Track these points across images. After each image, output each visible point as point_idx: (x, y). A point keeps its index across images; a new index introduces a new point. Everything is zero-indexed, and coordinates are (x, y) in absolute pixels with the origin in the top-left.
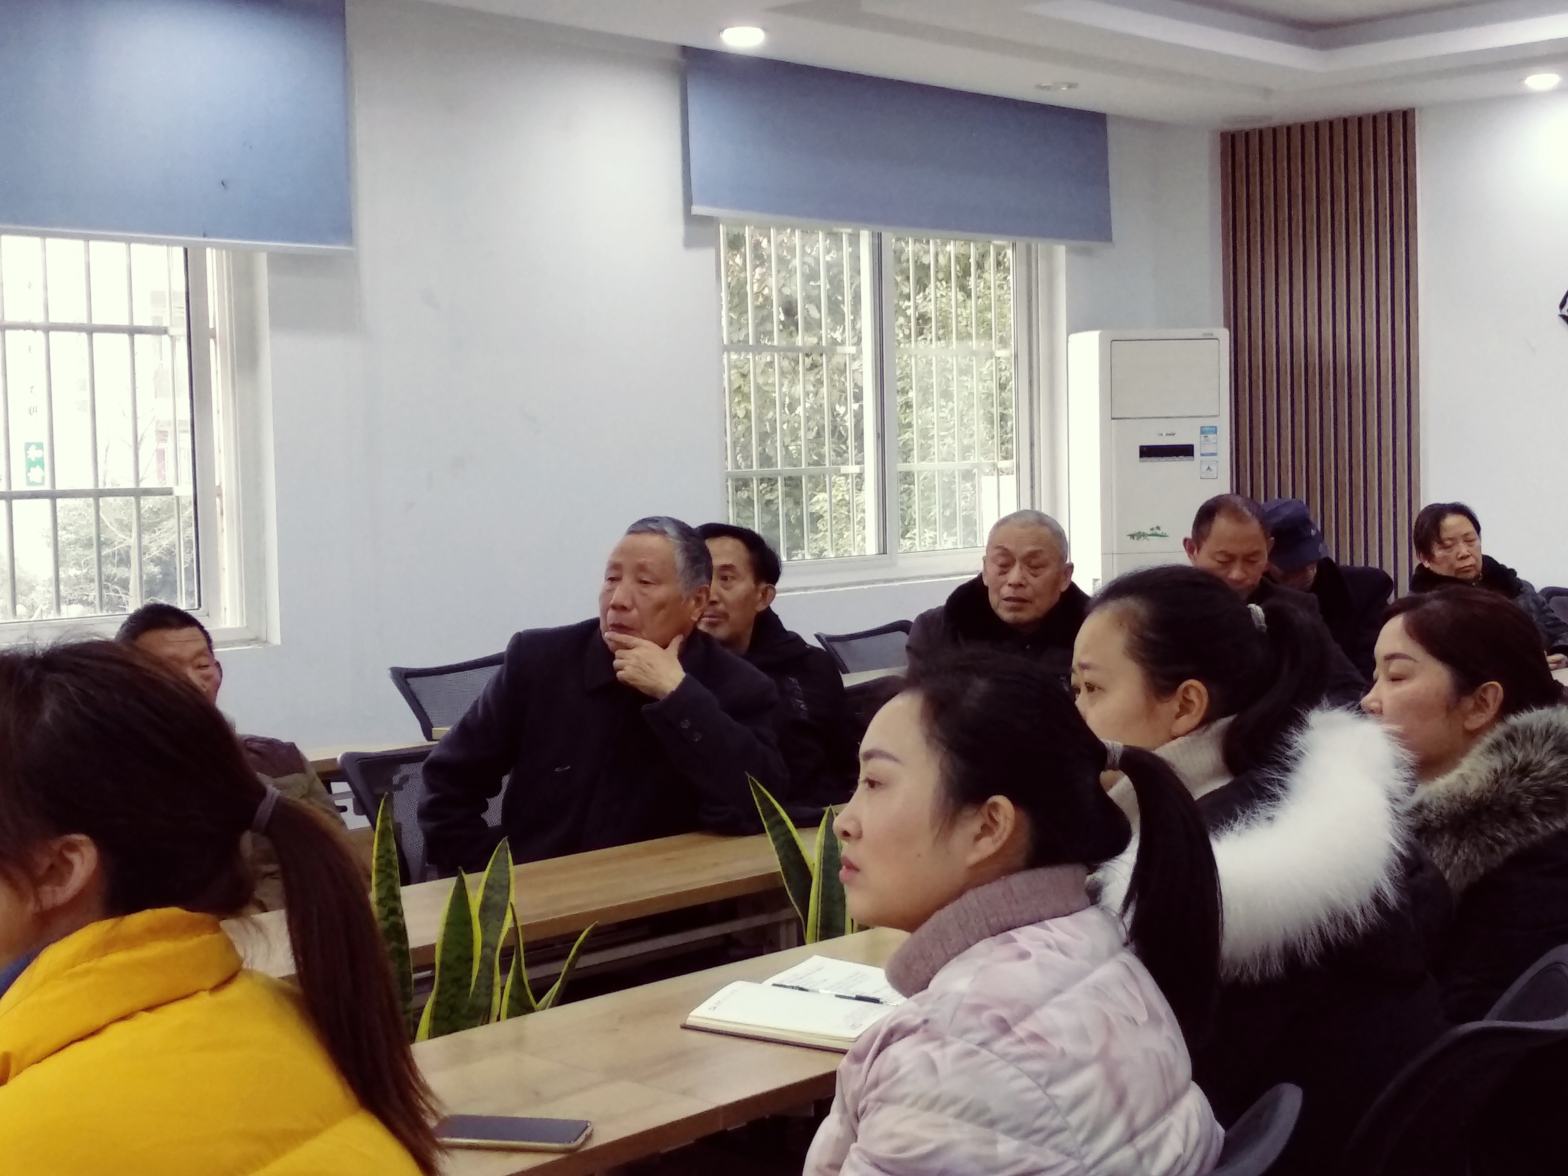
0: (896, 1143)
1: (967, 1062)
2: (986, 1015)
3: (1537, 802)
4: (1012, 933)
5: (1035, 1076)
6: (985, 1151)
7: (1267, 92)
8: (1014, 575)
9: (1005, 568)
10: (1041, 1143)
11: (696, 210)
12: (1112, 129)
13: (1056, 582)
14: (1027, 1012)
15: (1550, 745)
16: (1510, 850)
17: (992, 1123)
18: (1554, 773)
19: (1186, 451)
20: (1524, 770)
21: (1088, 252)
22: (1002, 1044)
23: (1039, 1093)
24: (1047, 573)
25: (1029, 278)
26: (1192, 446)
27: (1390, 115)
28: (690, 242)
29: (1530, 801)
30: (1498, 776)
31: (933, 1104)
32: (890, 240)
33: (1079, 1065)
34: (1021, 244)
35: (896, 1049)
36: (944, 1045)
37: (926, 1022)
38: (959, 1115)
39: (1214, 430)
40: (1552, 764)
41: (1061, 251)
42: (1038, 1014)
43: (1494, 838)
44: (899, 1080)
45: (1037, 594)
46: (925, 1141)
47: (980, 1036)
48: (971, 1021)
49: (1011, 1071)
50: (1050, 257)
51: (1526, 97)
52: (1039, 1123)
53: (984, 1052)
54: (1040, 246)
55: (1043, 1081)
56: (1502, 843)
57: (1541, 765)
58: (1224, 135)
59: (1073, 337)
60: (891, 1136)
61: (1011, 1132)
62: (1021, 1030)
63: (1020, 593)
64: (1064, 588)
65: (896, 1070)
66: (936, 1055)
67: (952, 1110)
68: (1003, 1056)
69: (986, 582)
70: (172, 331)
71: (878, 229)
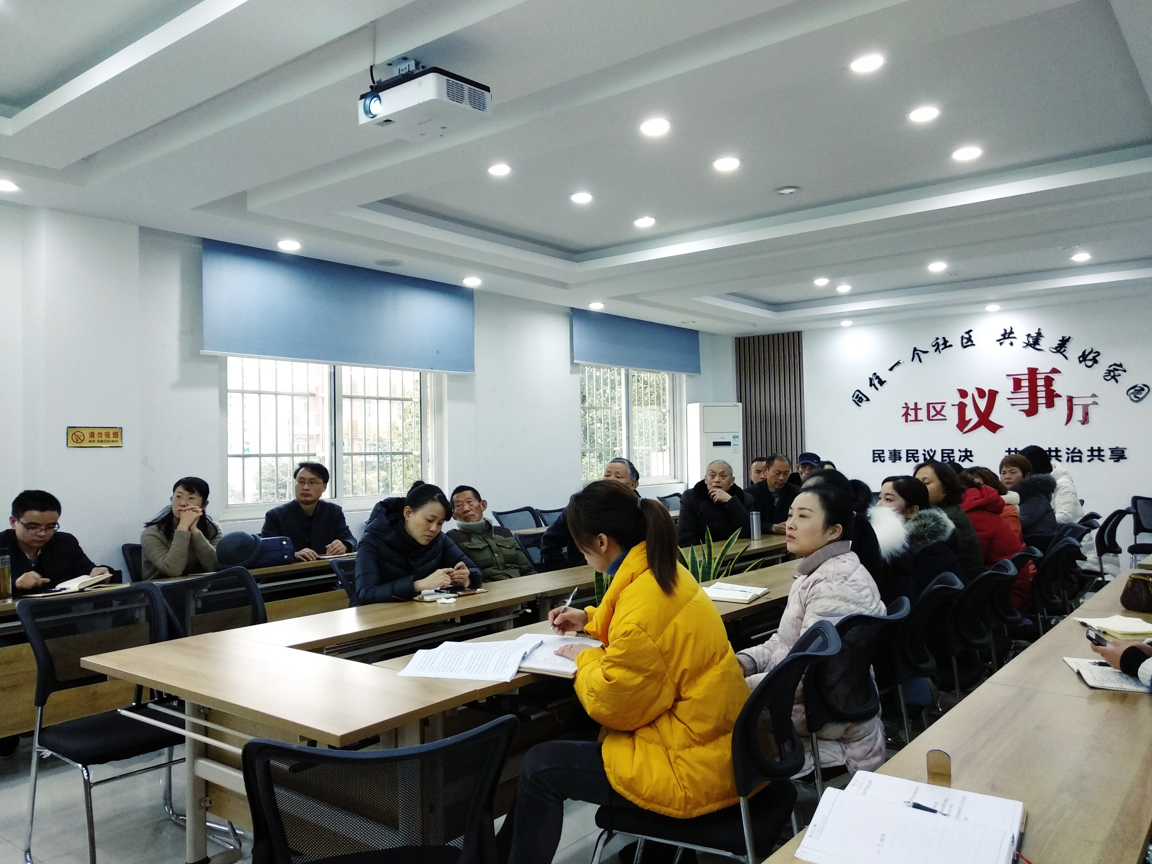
0: (823, 608)
1: (839, 587)
2: (841, 576)
3: (929, 534)
4: (838, 556)
5: (856, 590)
6: (848, 608)
7: (755, 325)
8: (717, 479)
9: (713, 477)
10: (860, 606)
11: (575, 361)
12: (701, 336)
13: (729, 482)
14: (850, 575)
15: (931, 519)
16: (921, 548)
17: (848, 601)
18: (933, 526)
19: (728, 444)
20: (925, 526)
21: (692, 376)
22: (846, 582)
23: (857, 594)
24: (727, 479)
25: (673, 385)
26: (730, 442)
27: (793, 333)
28: (572, 372)
29: (927, 534)
30: (917, 528)
31: (833, 597)
32: (631, 370)
33: (865, 588)
34: (671, 373)
35: (818, 585)
36: (832, 583)
37: (825, 578)
38: (839, 600)
39: (737, 437)
40: (933, 524)
41: (684, 376)
42: (852, 576)
43: (917, 544)
44: (821, 593)
45: (723, 485)
46: (831, 606)
47: (842, 580)
48: (838, 577)
49: (850, 589)
50: (680, 378)
51: (841, 328)
52: (860, 601)
53: (842, 584)
54: (677, 374)
55: (858, 591)
56: (919, 546)
57: (929, 524)
58: (736, 338)
59: (688, 405)
60: (822, 606)
61: (853, 603)
62: (850, 579)
63: (718, 485)
64: (732, 485)
65: (819, 591)
66: (831, 585)
67: (837, 598)
68: (847, 585)
69: (706, 482)
70: (414, 400)
71: (627, 368)
